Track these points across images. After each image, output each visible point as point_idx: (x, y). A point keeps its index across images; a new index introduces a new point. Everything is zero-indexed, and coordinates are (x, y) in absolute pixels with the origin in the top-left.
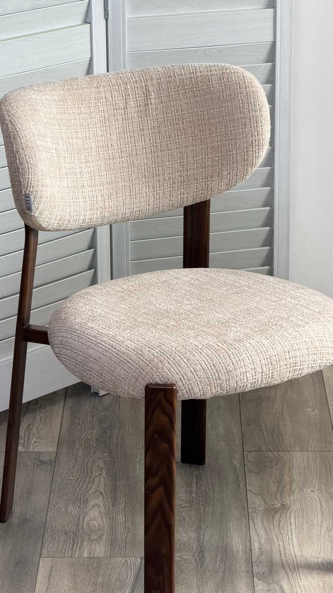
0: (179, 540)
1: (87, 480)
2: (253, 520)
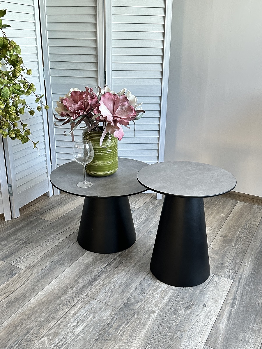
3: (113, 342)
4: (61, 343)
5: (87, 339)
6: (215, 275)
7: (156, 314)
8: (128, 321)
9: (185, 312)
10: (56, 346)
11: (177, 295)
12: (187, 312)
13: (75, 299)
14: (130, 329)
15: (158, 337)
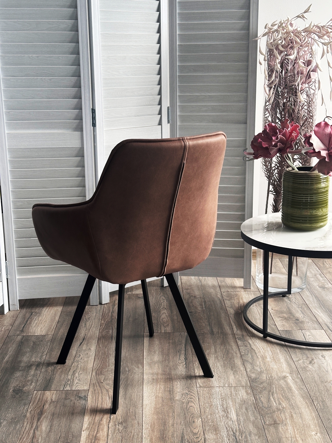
0: (202, 325)
1: (159, 304)
2: (231, 317)
3: (279, 412)
4: (231, 432)
5: (251, 420)
6: (303, 330)
7: (290, 377)
8: (270, 392)
9: (313, 367)
10: (229, 436)
11: (289, 357)
12: (315, 367)
13: (192, 394)
14: (281, 396)
15: (315, 394)
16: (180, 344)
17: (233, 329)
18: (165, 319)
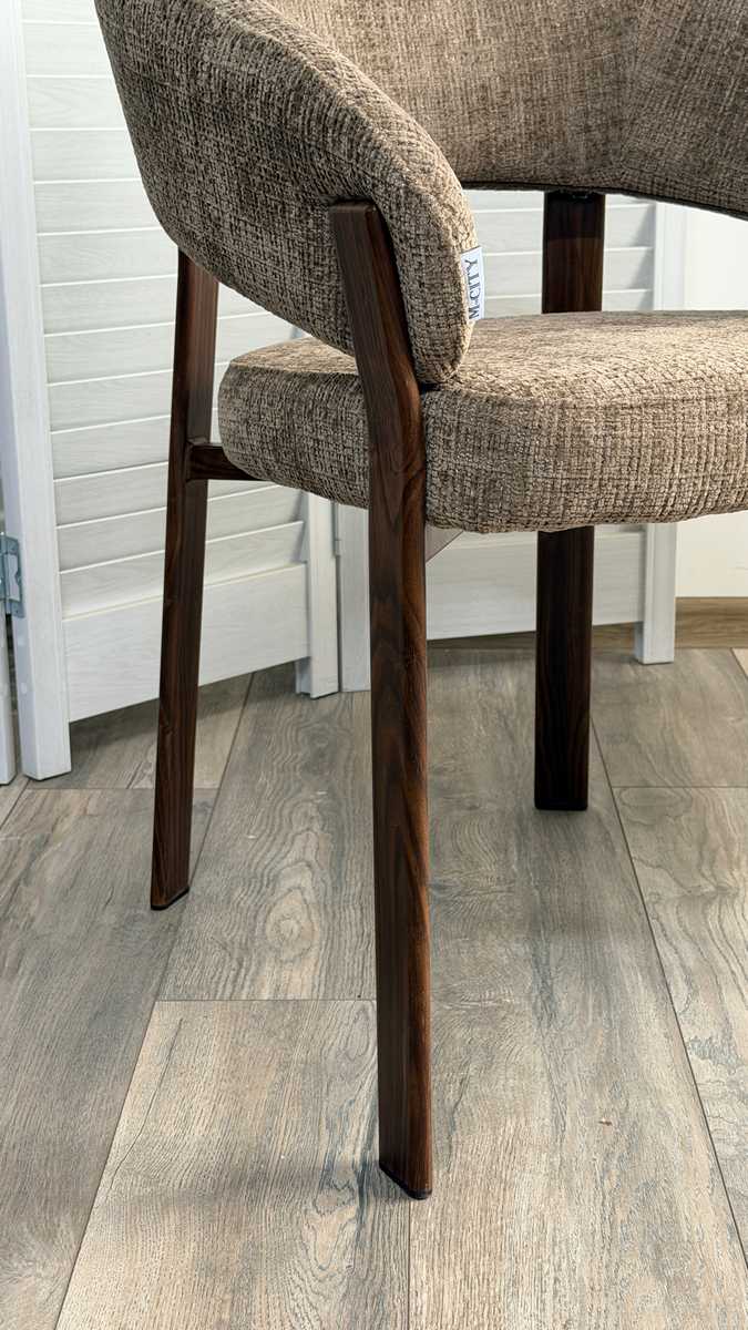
1: (280, 838)
2: (658, 919)
16: (349, 1077)
17: (667, 986)
18: (292, 922)
